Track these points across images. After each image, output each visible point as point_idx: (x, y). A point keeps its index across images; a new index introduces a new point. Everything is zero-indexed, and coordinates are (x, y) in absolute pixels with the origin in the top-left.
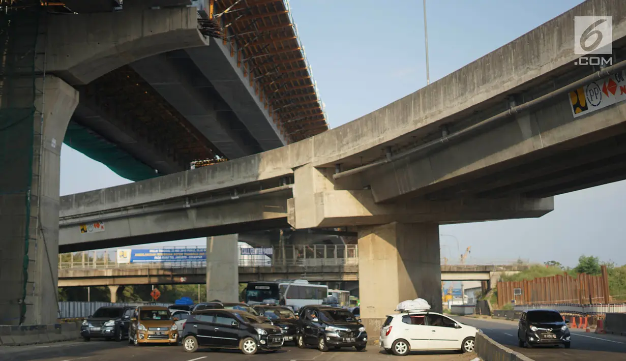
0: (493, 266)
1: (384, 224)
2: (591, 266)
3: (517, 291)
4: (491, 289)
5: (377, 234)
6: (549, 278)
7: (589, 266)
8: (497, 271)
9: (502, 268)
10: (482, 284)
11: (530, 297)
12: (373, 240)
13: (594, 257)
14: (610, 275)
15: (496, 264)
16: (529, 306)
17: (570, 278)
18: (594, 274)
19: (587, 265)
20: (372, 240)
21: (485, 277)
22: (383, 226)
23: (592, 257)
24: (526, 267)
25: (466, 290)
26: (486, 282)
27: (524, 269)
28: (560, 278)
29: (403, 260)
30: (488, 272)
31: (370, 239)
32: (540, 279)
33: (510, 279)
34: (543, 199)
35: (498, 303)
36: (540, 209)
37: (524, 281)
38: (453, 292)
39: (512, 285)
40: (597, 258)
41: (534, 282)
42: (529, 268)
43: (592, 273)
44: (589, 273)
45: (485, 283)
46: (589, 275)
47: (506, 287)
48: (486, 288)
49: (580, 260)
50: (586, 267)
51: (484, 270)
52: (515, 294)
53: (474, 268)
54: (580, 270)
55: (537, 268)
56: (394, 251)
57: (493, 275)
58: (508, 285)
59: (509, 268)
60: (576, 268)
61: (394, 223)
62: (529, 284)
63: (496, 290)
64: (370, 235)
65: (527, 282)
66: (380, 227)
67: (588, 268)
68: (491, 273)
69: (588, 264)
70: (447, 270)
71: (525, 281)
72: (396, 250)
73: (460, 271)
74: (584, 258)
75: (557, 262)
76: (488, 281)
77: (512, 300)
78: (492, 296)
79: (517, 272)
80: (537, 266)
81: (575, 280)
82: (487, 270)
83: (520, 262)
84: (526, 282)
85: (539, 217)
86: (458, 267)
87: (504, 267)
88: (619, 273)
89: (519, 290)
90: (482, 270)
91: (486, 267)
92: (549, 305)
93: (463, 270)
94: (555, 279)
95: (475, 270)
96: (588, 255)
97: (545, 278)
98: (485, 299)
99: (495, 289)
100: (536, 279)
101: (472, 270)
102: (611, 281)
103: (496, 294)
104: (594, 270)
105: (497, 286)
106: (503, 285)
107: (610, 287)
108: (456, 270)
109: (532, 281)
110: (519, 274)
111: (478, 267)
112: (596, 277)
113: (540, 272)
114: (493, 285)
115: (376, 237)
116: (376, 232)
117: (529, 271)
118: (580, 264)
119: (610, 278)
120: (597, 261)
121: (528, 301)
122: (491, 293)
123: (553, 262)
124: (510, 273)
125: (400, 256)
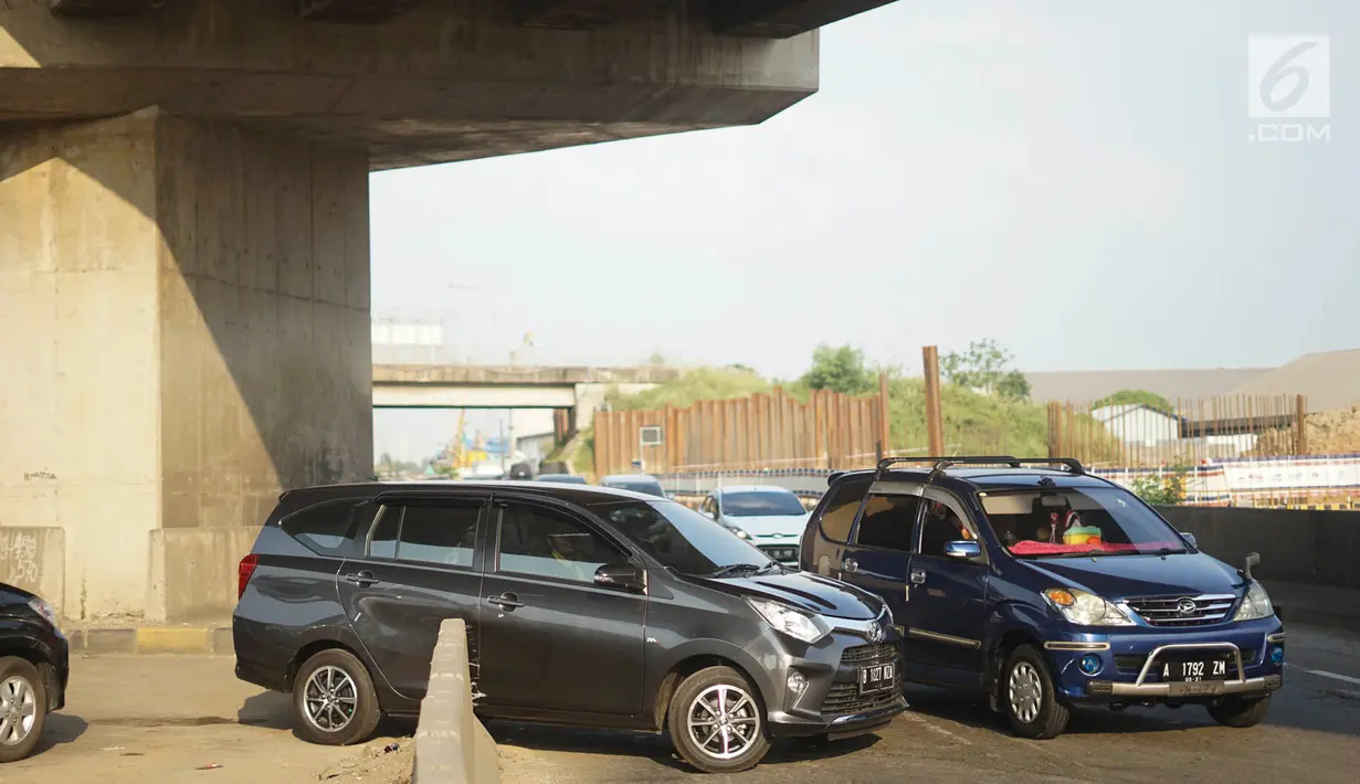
0: (584, 370)
1: (108, 116)
2: (846, 372)
3: (650, 436)
4: (577, 432)
5: (71, 162)
6: (734, 402)
7: (840, 370)
8: (595, 382)
9: (608, 375)
10: (557, 419)
11: (683, 452)
12: (56, 186)
13: (853, 348)
14: (892, 396)
15: (592, 365)
16: (683, 477)
17: (791, 402)
18: (851, 391)
19: (834, 370)
20: (53, 186)
21: (562, 397)
22: (102, 127)
23: (848, 348)
24: (672, 374)
25: (520, 440)
26: (565, 412)
27: (667, 378)
28: (762, 402)
29: (187, 275)
30: (572, 385)
31: (45, 181)
32: (711, 403)
33: (633, 405)
34: (780, 43)
35: (595, 470)
36: (764, 83)
37: (666, 407)
38: (490, 443)
39: (634, 417)
40: (859, 351)
41: (693, 413)
42: (682, 375)
43: (846, 390)
44: (841, 390)
45: (562, 417)
46: (841, 395)
47: (619, 425)
48: (566, 427)
49: (816, 357)
50: (832, 375)
51: (562, 380)
52: (642, 443)
53: (532, 374)
54: (816, 381)
55: (702, 376)
56: (145, 236)
57: (584, 395)
58: (623, 420)
59: (629, 374)
60: (806, 377)
61: (152, 111)
62: (680, 416)
63: (591, 434)
64: (46, 166)
65: (676, 412)
66: (89, 130)
67: (837, 376)
68: (578, 387)
69: (836, 366)
70: (458, 378)
71: (670, 413)
72: (153, 230)
73: (496, 381)
74: (826, 349)
75: (747, 366)
76: (571, 410)
77: (635, 460)
78: (583, 450)
79: (650, 387)
80: (703, 371)
81: (803, 408)
82: (570, 379)
83: (657, 359)
84: (673, 414)
85: (759, 122)
86: (491, 372)
87: (615, 371)
88: (915, 392)
89: (655, 431)
90: (554, 380)
91: (565, 372)
92: (745, 473)
93: (501, 379)
94: (750, 406)
95: (536, 380)
96: (836, 344)
97: (723, 403)
98: (561, 458)
99: (587, 431)
100: (700, 404)
101: (525, 380)
102: (895, 413)
103: (591, 444)
104: (853, 383)
105: (593, 423)
106: (611, 419)
107: (892, 427)
108: (482, 378)
109: (688, 411)
110: (655, 390)
111: (545, 371)
112: (856, 402)
113: (712, 385)
114: (583, 422)
115: (73, 175)
116: (70, 153)
117: (682, 385)
118: (816, 365)
119: (893, 405)
120: (862, 358)
121: (676, 464)
122: (577, 443)
123: (737, 366)
124: (631, 389)
125: (170, 262)
